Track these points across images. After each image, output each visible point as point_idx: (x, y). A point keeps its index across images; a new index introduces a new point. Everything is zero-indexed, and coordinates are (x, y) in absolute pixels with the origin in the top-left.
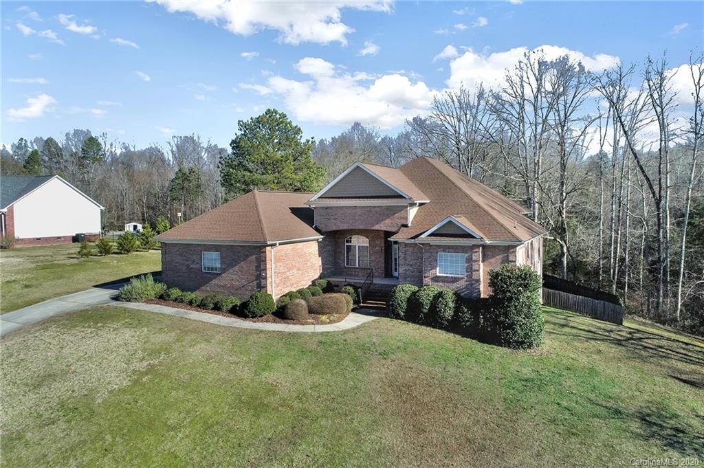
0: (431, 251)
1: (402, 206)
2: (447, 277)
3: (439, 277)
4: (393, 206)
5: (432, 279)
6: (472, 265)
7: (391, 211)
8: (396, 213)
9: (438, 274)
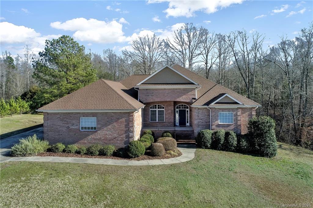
0: (216, 111)
1: (192, 88)
2: (224, 124)
3: (220, 125)
4: (187, 88)
5: (216, 126)
6: (237, 117)
7: (186, 91)
8: (189, 92)
9: (219, 123)
